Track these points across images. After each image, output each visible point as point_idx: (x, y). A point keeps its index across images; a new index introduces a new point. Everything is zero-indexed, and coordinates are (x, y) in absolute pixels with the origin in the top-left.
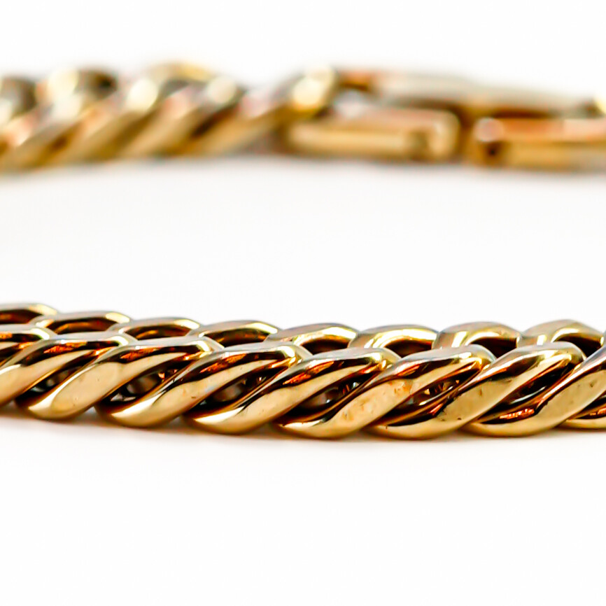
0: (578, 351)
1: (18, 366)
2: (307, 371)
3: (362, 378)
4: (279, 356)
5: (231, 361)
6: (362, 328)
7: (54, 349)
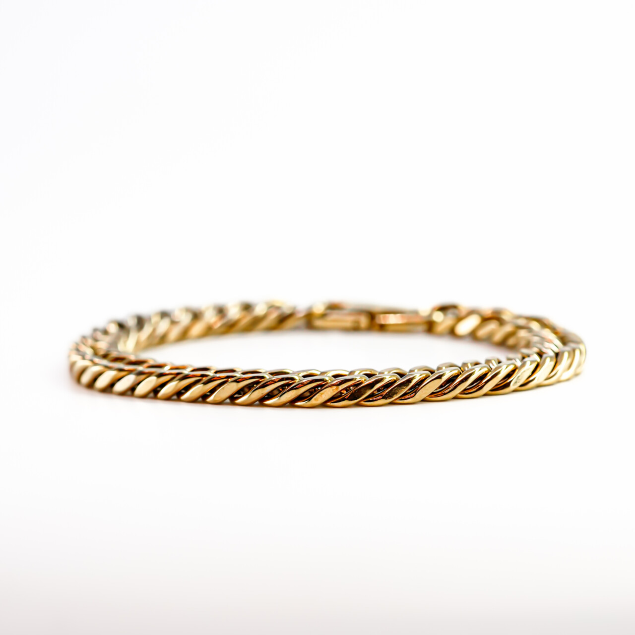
0: (398, 377)
1: (202, 385)
2: (302, 383)
3: (321, 386)
4: (293, 379)
5: (276, 381)
6: (323, 370)
7: (215, 378)
